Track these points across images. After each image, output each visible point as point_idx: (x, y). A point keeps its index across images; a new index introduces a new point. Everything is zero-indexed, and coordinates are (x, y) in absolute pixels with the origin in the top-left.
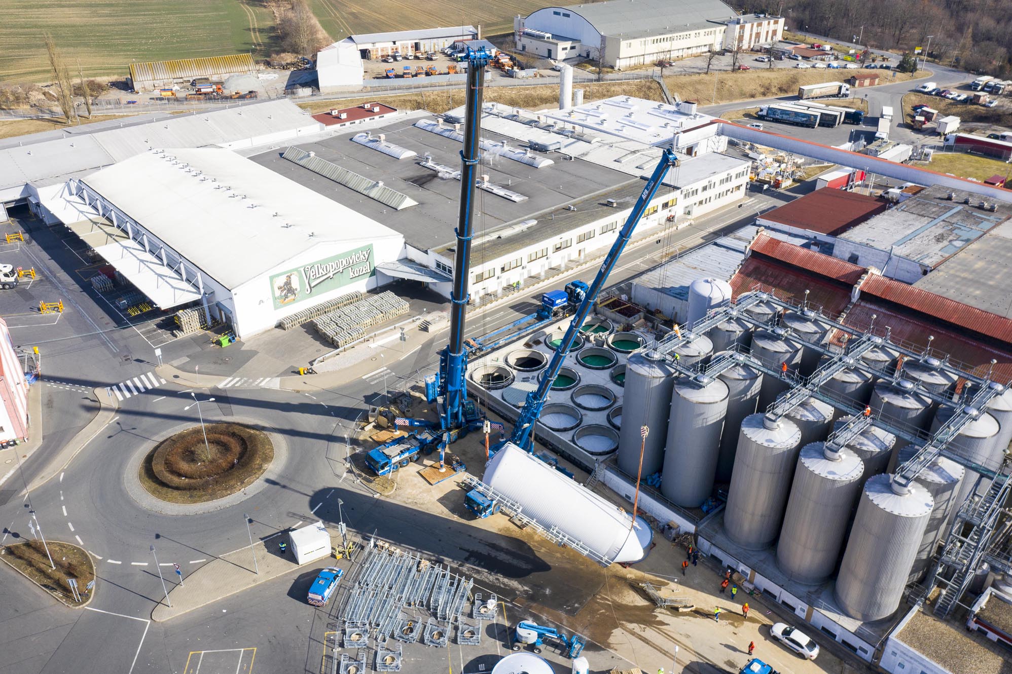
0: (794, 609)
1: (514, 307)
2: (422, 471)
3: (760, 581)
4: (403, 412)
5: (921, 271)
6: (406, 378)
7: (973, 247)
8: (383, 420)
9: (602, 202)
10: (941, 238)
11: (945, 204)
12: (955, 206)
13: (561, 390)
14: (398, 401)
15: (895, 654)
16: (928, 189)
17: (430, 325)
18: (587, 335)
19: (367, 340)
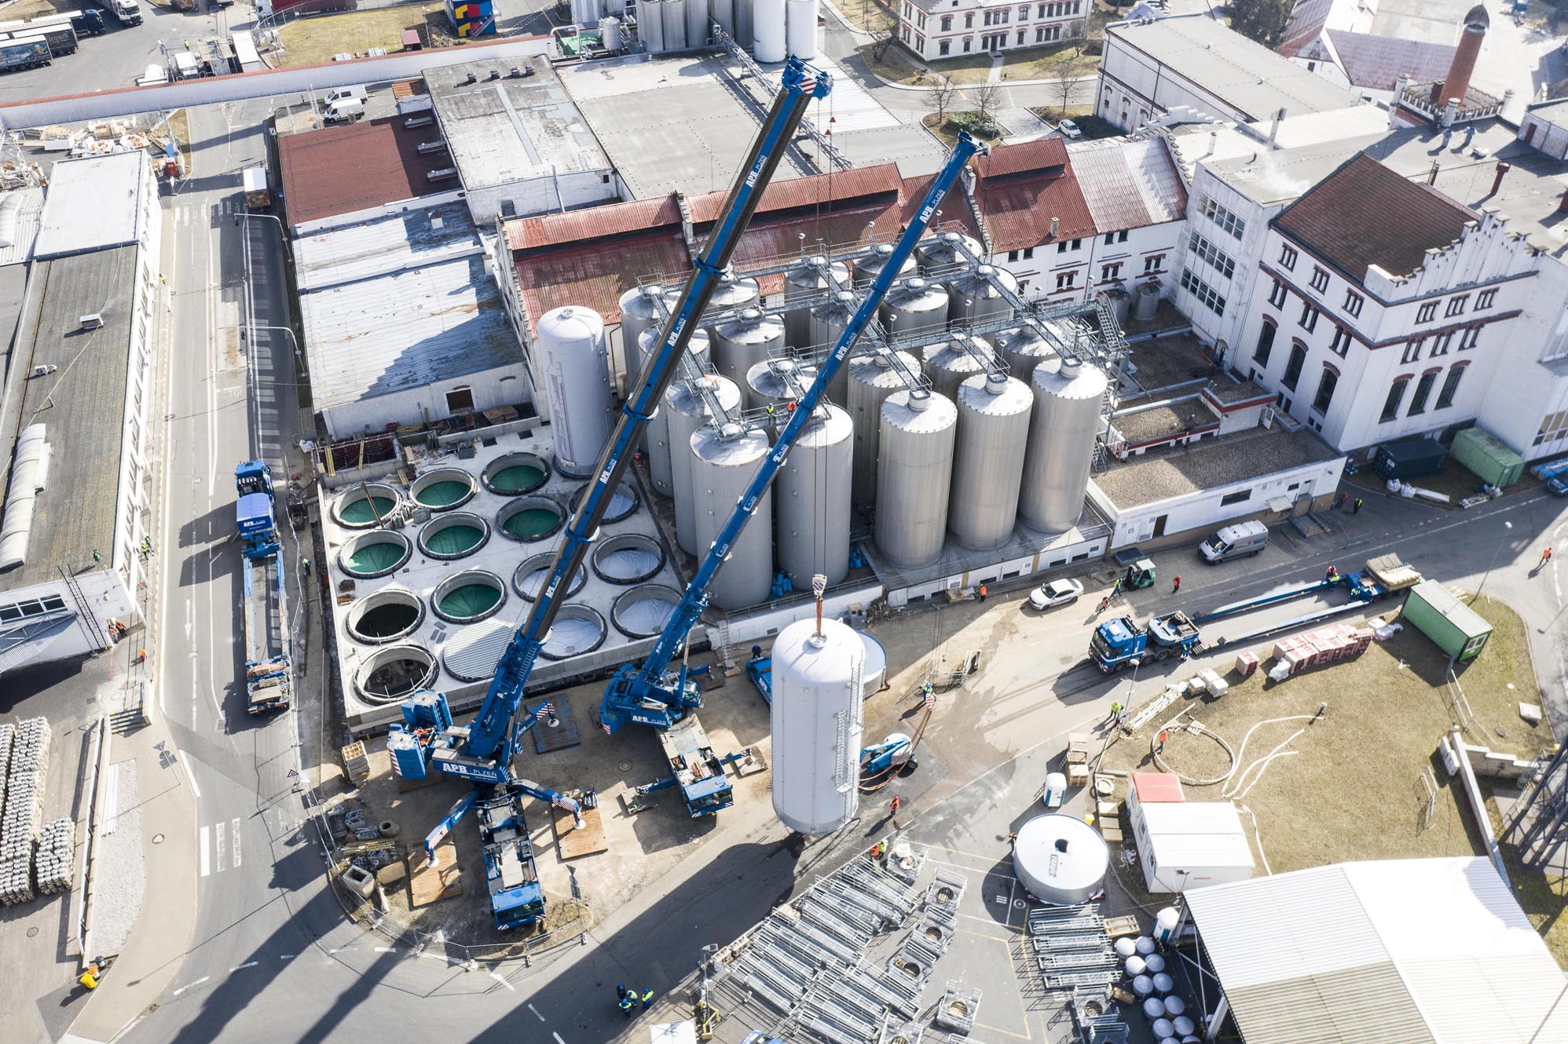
0: (1017, 573)
1: (185, 581)
2: (565, 855)
3: (976, 576)
4: (381, 836)
5: (599, 180)
6: (268, 804)
7: (594, 124)
8: (393, 871)
9: (65, 330)
10: (554, 131)
11: (478, 88)
12: (490, 86)
13: (502, 604)
14: (342, 834)
15: (1125, 525)
16: (428, 80)
17: (140, 711)
18: (386, 521)
19: (92, 828)
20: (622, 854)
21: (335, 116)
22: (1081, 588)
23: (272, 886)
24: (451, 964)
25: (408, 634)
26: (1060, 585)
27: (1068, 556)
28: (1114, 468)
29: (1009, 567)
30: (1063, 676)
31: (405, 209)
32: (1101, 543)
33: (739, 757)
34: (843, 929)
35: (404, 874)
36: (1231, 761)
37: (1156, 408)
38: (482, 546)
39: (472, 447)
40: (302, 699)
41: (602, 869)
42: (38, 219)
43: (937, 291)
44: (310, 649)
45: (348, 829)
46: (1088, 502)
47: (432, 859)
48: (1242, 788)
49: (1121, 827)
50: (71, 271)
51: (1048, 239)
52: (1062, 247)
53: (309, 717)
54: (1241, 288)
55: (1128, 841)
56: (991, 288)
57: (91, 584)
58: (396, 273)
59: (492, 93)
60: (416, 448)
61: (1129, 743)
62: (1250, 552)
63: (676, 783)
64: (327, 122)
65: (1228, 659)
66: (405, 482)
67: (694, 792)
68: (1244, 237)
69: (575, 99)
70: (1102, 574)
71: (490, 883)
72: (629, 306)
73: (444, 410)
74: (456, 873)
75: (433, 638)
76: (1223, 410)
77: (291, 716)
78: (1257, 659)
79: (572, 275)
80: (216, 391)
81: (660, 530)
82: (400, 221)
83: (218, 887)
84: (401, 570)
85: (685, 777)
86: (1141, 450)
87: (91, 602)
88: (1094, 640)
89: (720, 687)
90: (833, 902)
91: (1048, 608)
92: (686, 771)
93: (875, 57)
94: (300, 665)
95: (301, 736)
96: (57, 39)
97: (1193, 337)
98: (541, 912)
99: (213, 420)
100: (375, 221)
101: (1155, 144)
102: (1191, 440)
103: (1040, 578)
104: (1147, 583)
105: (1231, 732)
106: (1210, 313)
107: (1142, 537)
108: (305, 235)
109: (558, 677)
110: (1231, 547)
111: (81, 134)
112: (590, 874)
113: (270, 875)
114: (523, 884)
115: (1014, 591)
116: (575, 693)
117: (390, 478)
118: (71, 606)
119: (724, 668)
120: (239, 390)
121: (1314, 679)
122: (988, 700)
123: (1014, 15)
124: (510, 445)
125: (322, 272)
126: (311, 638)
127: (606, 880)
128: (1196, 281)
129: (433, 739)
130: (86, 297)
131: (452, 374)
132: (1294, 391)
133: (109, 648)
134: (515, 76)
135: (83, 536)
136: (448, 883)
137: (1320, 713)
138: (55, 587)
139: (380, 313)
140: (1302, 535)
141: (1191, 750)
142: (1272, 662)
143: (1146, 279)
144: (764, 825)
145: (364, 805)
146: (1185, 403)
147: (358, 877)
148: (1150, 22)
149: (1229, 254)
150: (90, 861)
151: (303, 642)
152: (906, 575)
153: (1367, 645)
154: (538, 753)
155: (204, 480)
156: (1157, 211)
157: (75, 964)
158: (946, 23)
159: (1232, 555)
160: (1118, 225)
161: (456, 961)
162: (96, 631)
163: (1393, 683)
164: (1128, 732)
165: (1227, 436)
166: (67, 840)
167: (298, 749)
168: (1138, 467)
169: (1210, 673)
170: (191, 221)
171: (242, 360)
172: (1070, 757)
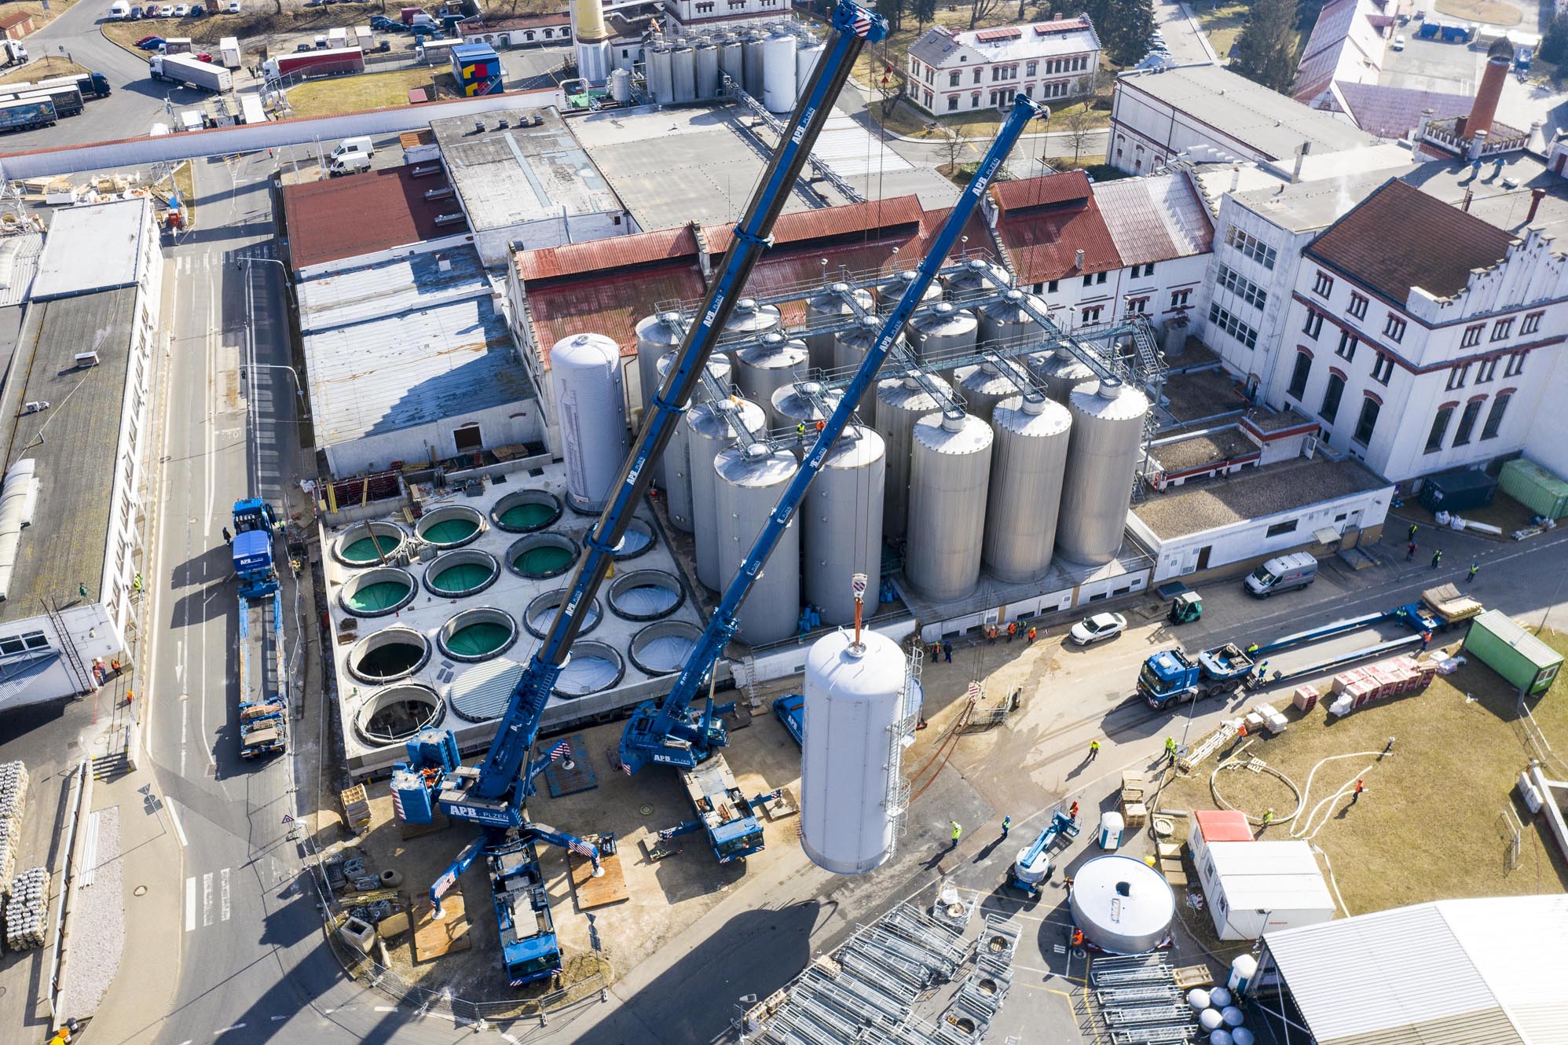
0: (1056, 607)
1: (177, 622)
2: (582, 905)
3: (1014, 610)
4: (383, 886)
5: (611, 221)
6: (260, 853)
7: (604, 169)
8: (395, 922)
9: (59, 369)
10: (564, 176)
11: (486, 137)
12: (499, 135)
13: (513, 642)
14: (339, 884)
15: (1167, 556)
16: (436, 130)
17: (124, 755)
18: (390, 559)
19: (68, 880)
20: (644, 903)
21: (341, 170)
22: (1124, 622)
23: (263, 941)
24: (458, 1025)
25: (413, 673)
26: (1102, 619)
27: (1108, 589)
28: (1152, 500)
29: (1048, 601)
30: (1111, 713)
31: (412, 253)
32: (1143, 575)
33: (769, 798)
34: (889, 983)
35: (408, 927)
36: (1297, 799)
37: (1193, 438)
38: (492, 583)
39: (480, 484)
40: (298, 742)
41: (623, 920)
42: (35, 263)
43: (966, 316)
44: (308, 690)
45: (346, 878)
46: (1129, 534)
47: (438, 910)
48: (1312, 828)
49: (1185, 870)
50: (67, 313)
51: (1073, 272)
52: (1087, 281)
53: (306, 761)
54: (1274, 319)
55: (1193, 885)
56: (1022, 313)
57: (76, 620)
58: (402, 314)
59: (501, 142)
60: (421, 486)
61: (1186, 782)
62: (1298, 585)
63: (701, 827)
64: (333, 174)
65: (1285, 694)
66: (410, 519)
67: (722, 835)
68: (1276, 267)
69: (585, 145)
70: (1145, 609)
71: (502, 934)
72: (646, 333)
73: (452, 449)
74: (465, 927)
75: (439, 677)
76: (1264, 439)
77: (286, 761)
78: (1317, 693)
79: (585, 307)
80: (215, 433)
81: (678, 565)
82: (407, 265)
83: (204, 943)
84: (406, 608)
85: (712, 819)
86: (1180, 481)
87: (76, 639)
88: (1142, 674)
89: (747, 726)
90: (877, 953)
91: (1090, 644)
92: (713, 813)
93: (884, 111)
94: (297, 707)
95: (297, 780)
96: (63, 100)
97: (1224, 373)
98: (558, 966)
99: (211, 461)
100: (381, 265)
101: (1178, 178)
102: (1232, 471)
103: (1080, 613)
104: (1193, 616)
105: (1295, 769)
106: (1241, 348)
107: (1185, 570)
108: (310, 279)
109: (572, 717)
110: (1279, 579)
111: (83, 189)
112: (610, 924)
113: (261, 930)
114: (538, 935)
115: (1054, 626)
116: (590, 734)
117: (395, 516)
118: (54, 643)
119: (749, 707)
120: (238, 432)
121: (1378, 714)
122: (1033, 738)
123: (1022, 71)
124: (519, 483)
125: (326, 314)
126: (310, 679)
127: (628, 931)
128: (1225, 315)
129: (440, 780)
130: (82, 337)
131: (461, 412)
132: (1332, 423)
133: (94, 690)
134: (524, 125)
135: (70, 572)
136: (456, 935)
137: (1387, 749)
138: (39, 623)
139: (385, 353)
140: (1350, 568)
141: (1253, 788)
142: (1332, 696)
143: (1173, 315)
144: (798, 871)
145: (364, 853)
146: (1224, 433)
147: (358, 929)
148: (1161, 71)
149: (1260, 284)
150: (65, 915)
151: (301, 683)
152: (940, 609)
153: (1431, 679)
154: (552, 797)
155: (200, 521)
156: (1184, 245)
157: (44, 1028)
158: (954, 78)
159: (1280, 588)
160: (1145, 258)
161: (464, 1021)
162: (80, 671)
163: (1462, 718)
164: (1185, 770)
165: (1268, 467)
166: (41, 891)
167: (294, 795)
168: (1178, 499)
169: (1268, 708)
170: (193, 269)
171: (242, 403)
172: (1125, 795)
